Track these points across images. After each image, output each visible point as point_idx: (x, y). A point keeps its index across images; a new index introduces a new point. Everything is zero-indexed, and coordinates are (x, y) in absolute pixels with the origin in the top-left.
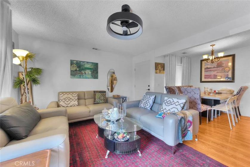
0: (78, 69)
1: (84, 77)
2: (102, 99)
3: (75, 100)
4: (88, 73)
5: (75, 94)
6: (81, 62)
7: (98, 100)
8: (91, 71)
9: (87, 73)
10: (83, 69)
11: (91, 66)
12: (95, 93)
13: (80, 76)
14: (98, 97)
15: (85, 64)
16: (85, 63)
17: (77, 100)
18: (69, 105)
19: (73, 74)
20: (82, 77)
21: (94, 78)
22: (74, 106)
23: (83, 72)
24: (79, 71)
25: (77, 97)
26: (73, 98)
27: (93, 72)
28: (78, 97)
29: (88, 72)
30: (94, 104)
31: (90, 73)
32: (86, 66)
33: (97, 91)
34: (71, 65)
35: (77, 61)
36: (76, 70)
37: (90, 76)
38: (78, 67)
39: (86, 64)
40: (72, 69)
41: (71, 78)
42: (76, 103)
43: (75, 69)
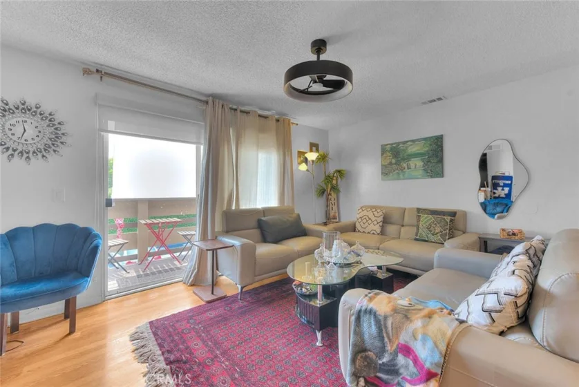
0: (394, 161)
1: (406, 175)
2: (437, 231)
3: (375, 223)
4: (416, 165)
5: (379, 211)
6: (398, 144)
7: (424, 234)
8: (423, 161)
9: (413, 166)
10: (404, 159)
11: (424, 147)
12: (419, 213)
13: (398, 174)
14: (425, 223)
15: (407, 148)
16: (409, 143)
17: (381, 224)
18: (367, 231)
19: (386, 171)
20: (401, 176)
21: (432, 177)
22: (373, 234)
23: (405, 165)
24: (395, 164)
25: (382, 217)
26: (373, 219)
27: (428, 162)
28: (384, 218)
29: (417, 163)
30: (416, 240)
31: (420, 164)
32: (410, 151)
33: (425, 210)
34: (382, 154)
35: (392, 144)
36: (391, 164)
37: (421, 172)
38: (393, 158)
39: (411, 145)
40: (383, 163)
42: (378, 229)
43: (388, 161)
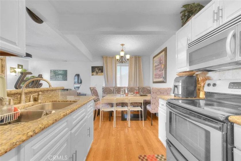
0: (54, 75)
1: (58, 80)
6: (56, 70)
8: (62, 76)
9: (60, 77)
10: (57, 75)
11: (62, 72)
15: (58, 72)
19: (52, 78)
20: (56, 80)
21: (64, 80)
23: (57, 77)
29: (61, 76)
31: (61, 77)
34: (50, 73)
35: (54, 70)
36: (53, 76)
37: (62, 79)
41: (50, 80)
43: (52, 75)
